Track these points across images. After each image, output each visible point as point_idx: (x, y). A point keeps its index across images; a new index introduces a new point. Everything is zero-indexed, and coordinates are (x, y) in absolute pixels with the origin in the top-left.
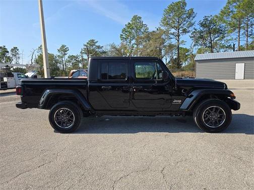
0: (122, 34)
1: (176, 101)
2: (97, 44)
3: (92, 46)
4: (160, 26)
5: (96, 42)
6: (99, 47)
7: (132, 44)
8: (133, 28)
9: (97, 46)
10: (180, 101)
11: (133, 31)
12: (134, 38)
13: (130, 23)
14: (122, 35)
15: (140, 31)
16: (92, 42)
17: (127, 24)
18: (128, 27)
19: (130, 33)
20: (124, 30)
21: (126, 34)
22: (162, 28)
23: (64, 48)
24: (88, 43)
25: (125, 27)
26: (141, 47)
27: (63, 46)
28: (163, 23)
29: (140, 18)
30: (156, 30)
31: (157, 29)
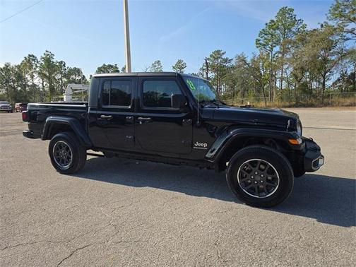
0: (259, 38)
1: (199, 145)
2: (224, 57)
3: (217, 59)
4: (327, 21)
5: (223, 54)
6: (226, 61)
7: (274, 53)
8: (278, 28)
9: (224, 60)
10: (206, 145)
11: (278, 32)
12: (278, 43)
13: (273, 21)
14: (259, 40)
15: (290, 30)
16: (217, 54)
17: (268, 22)
18: (270, 27)
19: (272, 35)
20: (263, 32)
21: (265, 39)
22: (331, 23)
23: (180, 64)
24: (211, 56)
25: (264, 27)
26: (288, 56)
27: (179, 62)
28: (333, 14)
29: (292, 10)
30: (319, 27)
31: (322, 26)
